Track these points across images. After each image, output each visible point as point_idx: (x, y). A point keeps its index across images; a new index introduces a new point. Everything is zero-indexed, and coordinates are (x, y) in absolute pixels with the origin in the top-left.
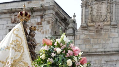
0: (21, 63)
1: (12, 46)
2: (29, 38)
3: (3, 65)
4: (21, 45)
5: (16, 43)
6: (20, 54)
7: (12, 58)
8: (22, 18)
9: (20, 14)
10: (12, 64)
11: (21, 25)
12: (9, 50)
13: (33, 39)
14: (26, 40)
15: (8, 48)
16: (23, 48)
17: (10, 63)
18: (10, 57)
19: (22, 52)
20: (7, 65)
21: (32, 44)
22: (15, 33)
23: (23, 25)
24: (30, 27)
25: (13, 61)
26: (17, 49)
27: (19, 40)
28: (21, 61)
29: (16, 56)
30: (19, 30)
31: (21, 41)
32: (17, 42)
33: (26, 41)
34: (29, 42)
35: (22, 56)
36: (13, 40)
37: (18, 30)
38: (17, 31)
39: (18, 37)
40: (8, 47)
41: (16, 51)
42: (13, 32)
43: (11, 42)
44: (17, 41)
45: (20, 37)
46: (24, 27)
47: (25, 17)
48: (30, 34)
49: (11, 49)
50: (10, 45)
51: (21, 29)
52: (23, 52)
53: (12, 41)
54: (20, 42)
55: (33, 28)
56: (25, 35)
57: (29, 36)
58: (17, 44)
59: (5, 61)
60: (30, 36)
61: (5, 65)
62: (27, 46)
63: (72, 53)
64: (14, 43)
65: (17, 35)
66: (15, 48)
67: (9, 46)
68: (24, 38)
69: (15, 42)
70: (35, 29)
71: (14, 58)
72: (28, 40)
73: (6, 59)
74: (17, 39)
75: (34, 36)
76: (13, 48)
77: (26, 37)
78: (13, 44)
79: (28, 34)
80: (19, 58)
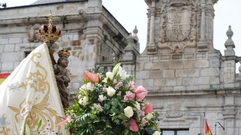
0: (44, 111)
1: (30, 82)
2: (58, 69)
3: (15, 113)
4: (45, 81)
6: (42, 96)
7: (30, 103)
8: (47, 36)
9: (44, 30)
10: (30, 112)
11: (45, 47)
12: (26, 88)
13: (65, 71)
15: (23, 85)
16: (49, 86)
17: (27, 111)
18: (27, 101)
19: (46, 92)
20: (21, 114)
21: (64, 80)
22: (35, 61)
23: (49, 48)
24: (60, 52)
25: (31, 107)
26: (38, 87)
27: (41, 73)
28: (45, 108)
29: (36, 98)
31: (44, 74)
32: (39, 76)
33: (54, 75)
34: (58, 76)
35: (46, 98)
36: (33, 72)
37: (40, 56)
38: (38, 57)
39: (40, 67)
41: (36, 90)
42: (32, 58)
43: (28, 75)
44: (38, 73)
45: (43, 68)
47: (52, 35)
48: (59, 63)
49: (28, 87)
50: (27, 80)
51: (46, 54)
52: (48, 92)
53: (31, 73)
54: (43, 76)
55: (65, 53)
57: (57, 66)
58: (39, 79)
59: (19, 108)
60: (59, 67)
61: (19, 113)
62: (55, 82)
63: (132, 96)
64: (33, 77)
65: (38, 65)
66: (35, 85)
67: (25, 83)
68: (49, 69)
69: (35, 75)
70: (68, 54)
71: (33, 102)
72: (57, 72)
73: (21, 104)
74: (38, 71)
75: (66, 67)
76: (32, 86)
77: (53, 67)
78: (31, 79)
79: (55, 63)
80: (41, 102)
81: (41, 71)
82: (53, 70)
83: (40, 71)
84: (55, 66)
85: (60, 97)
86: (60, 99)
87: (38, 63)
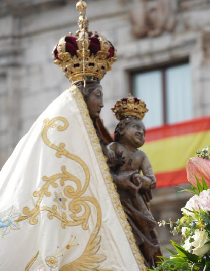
1: (46, 202)
2: (119, 155)
4: (87, 194)
5: (63, 184)
6: (83, 238)
7: (51, 262)
8: (77, 65)
11: (74, 97)
12: (36, 222)
13: (138, 158)
14: (106, 167)
15: (28, 215)
16: (98, 207)
19: (91, 226)
21: (137, 184)
22: (52, 141)
23: (86, 99)
24: (118, 105)
26: (68, 213)
29: (68, 247)
30: (67, 126)
31: (82, 177)
32: (67, 183)
33: (108, 174)
34: (121, 177)
35: (95, 243)
36: (49, 175)
37: (63, 124)
38: (60, 129)
39: (68, 155)
40: (26, 209)
41: (65, 223)
42: (43, 134)
43: (38, 183)
44: (65, 175)
45: (76, 159)
46: (89, 108)
47: (91, 60)
48: (119, 137)
49: (43, 216)
50: (36, 199)
51: (79, 117)
52: (99, 226)
53: (44, 178)
54: (78, 182)
55: (131, 106)
56: (99, 146)
57: (115, 148)
58: (69, 192)
60: (121, 148)
62: (115, 195)
64: (51, 189)
65: (61, 151)
66: (59, 211)
67: (32, 207)
68: (94, 160)
69: (58, 181)
70: (141, 110)
71: (59, 259)
72: (115, 165)
74: (64, 168)
75: (140, 145)
76: (52, 213)
77: (105, 152)
78: (48, 195)
79: (109, 139)
80: (83, 255)
81: (73, 168)
82: (103, 160)
83: (68, 170)
84: (108, 147)
85: (131, 234)
86: (134, 240)
87: (62, 145)
